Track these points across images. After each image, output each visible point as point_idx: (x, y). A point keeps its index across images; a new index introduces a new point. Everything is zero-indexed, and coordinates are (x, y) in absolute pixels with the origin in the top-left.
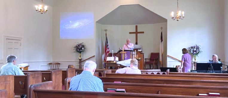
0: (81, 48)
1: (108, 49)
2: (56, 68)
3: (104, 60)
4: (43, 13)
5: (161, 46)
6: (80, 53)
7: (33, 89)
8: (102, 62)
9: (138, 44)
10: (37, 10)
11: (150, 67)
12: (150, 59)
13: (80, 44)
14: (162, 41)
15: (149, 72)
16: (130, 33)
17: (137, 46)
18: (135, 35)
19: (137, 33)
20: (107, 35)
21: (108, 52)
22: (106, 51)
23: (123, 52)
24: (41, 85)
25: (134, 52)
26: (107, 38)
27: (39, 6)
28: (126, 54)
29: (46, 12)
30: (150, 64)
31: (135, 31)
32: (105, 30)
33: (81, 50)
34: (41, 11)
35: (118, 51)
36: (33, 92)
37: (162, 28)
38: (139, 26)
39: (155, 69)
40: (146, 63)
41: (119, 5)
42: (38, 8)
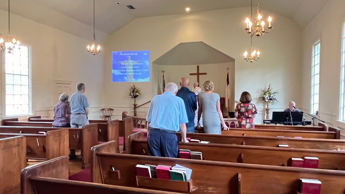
2: (109, 114)
4: (96, 54)
5: (228, 89)
7: (96, 153)
14: (228, 83)
16: (191, 74)
18: (196, 76)
19: (198, 74)
20: (164, 77)
27: (90, 46)
29: (98, 53)
31: (196, 72)
32: (162, 71)
34: (93, 52)
36: (96, 156)
37: (228, 69)
38: (200, 66)
41: (179, 43)
42: (90, 49)
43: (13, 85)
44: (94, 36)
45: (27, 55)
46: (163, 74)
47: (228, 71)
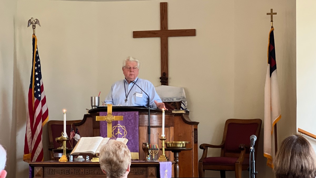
1: (44, 102)
3: (26, 150)
5: (271, 88)
9: (170, 81)
12: (222, 146)
14: (273, 67)
16: (137, 35)
17: (169, 93)
18: (156, 42)
19: (164, 34)
20: (38, 43)
21: (44, 116)
22: (32, 112)
23: (110, 117)
25: (154, 117)
26: (37, 58)
28: (120, 126)
31: (157, 27)
32: (30, 22)
35: (87, 113)
37: (272, 14)
40: (207, 163)
46: (33, 34)
47: (272, 21)
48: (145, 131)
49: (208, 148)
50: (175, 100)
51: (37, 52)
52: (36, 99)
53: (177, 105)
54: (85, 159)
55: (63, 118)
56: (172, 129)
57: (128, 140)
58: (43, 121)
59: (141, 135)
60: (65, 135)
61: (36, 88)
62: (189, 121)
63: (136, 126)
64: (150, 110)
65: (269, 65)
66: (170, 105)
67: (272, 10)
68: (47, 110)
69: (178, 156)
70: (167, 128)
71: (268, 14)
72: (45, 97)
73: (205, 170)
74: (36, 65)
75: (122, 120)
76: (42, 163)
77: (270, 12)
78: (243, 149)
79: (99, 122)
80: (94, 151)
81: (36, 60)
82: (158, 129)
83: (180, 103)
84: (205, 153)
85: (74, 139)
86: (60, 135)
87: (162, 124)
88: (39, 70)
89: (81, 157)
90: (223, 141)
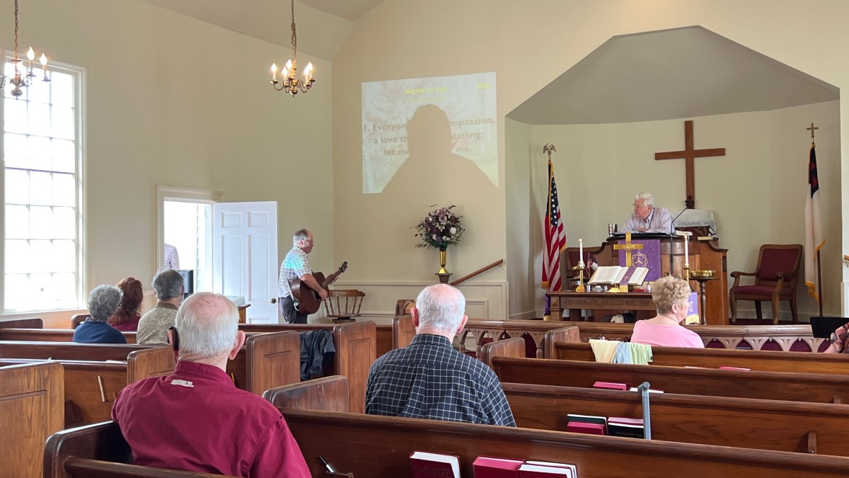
0: (448, 227)
1: (561, 229)
2: (350, 311)
3: (544, 278)
5: (813, 209)
6: (443, 248)
8: (532, 286)
9: (697, 204)
10: (274, 78)
11: (759, 312)
12: (757, 274)
13: (444, 212)
14: (814, 187)
15: (757, 339)
16: (659, 156)
17: (695, 217)
18: (680, 164)
19: (689, 154)
20: (553, 169)
21: (561, 243)
22: (549, 239)
23: (629, 245)
24: (304, 392)
25: (678, 244)
26: (554, 184)
27: (281, 65)
28: (640, 254)
29: (308, 86)
30: (758, 297)
31: (683, 149)
32: (545, 148)
33: (444, 238)
34: (290, 86)
35: (605, 241)
37: (812, 128)
38: (698, 123)
39: (780, 323)
40: (740, 293)
41: (609, 37)
42: (279, 74)
43: (28, 206)
44: (294, 30)
45: (72, 104)
46: (548, 159)
47: (813, 137)
48: (668, 259)
49: (741, 276)
50: (702, 225)
51: (553, 179)
52: (552, 226)
53: (705, 229)
54: (604, 289)
55: (579, 245)
56: (697, 257)
57: (648, 270)
58: (560, 248)
59: (663, 264)
60: (582, 264)
61: (552, 216)
62: (717, 248)
63: (657, 255)
64: (673, 238)
65: (810, 185)
66: (696, 230)
67: (812, 124)
68: (565, 238)
69: (704, 285)
70: (693, 256)
71: (808, 129)
72: (562, 225)
73: (738, 301)
74: (553, 192)
75: (642, 248)
76: (559, 292)
77: (810, 127)
78: (780, 278)
79: (618, 250)
80: (613, 281)
81: (552, 187)
82: (681, 257)
83: (708, 227)
84: (737, 282)
85: (591, 268)
86: (577, 264)
87: (684, 251)
88: (555, 196)
89: (599, 287)
90: (757, 269)
